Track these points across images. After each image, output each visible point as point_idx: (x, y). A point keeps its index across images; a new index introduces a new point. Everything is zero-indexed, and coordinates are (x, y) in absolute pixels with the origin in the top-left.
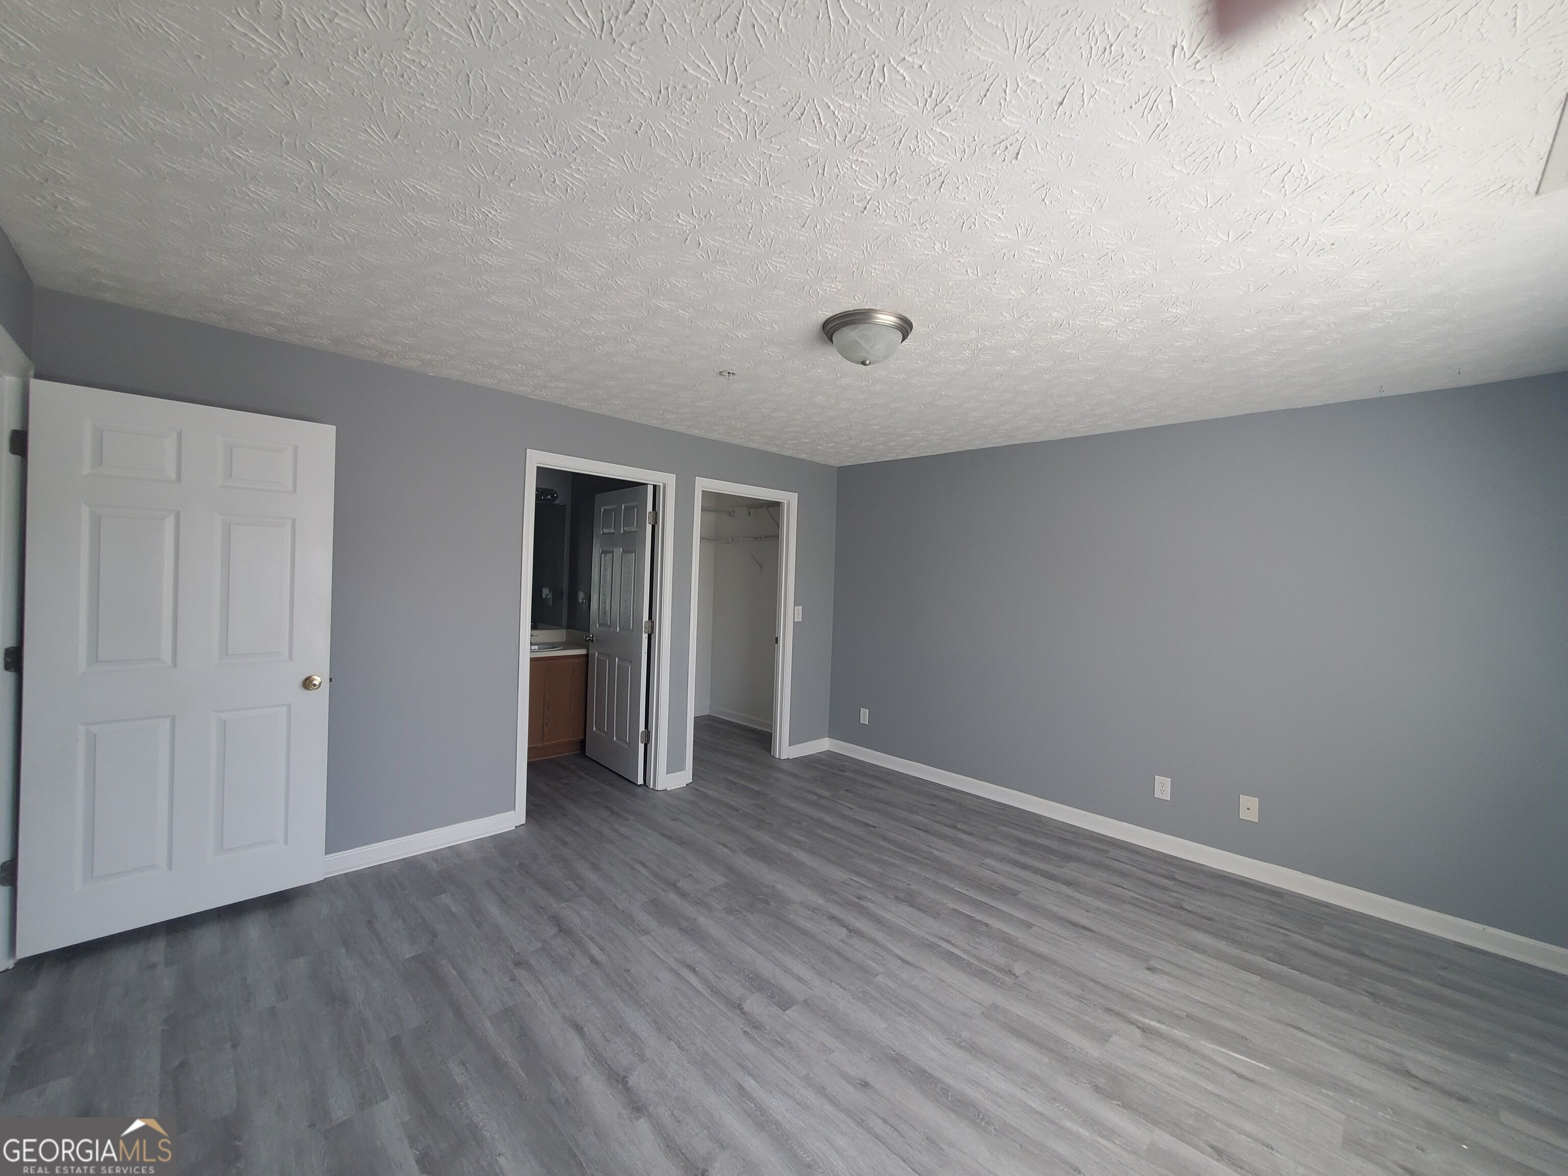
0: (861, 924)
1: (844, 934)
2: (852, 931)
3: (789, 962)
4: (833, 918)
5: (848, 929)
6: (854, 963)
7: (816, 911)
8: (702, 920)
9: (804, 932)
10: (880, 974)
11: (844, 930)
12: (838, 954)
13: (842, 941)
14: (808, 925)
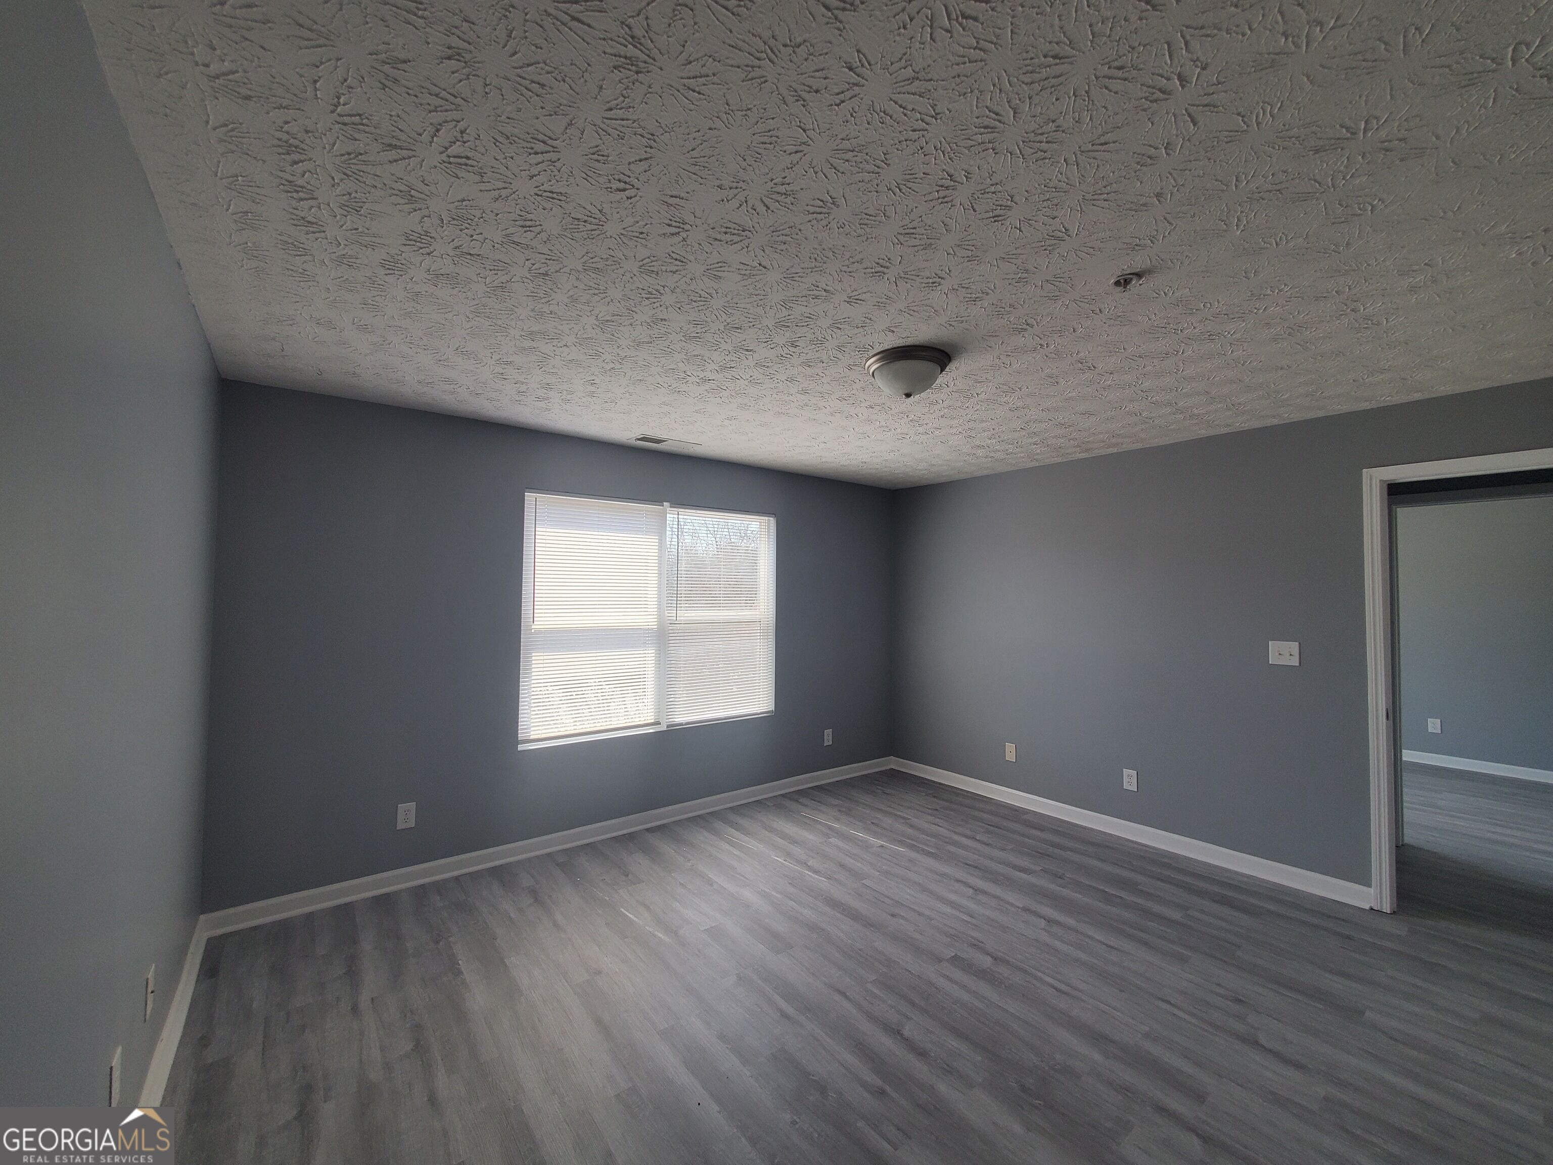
0: (884, 1042)
1: (907, 1027)
2: (895, 1032)
3: (965, 997)
4: (922, 1054)
5: (901, 1035)
6: (896, 994)
7: (946, 1067)
8: (1097, 1056)
9: (956, 1032)
10: (871, 982)
11: (906, 1033)
12: (913, 1004)
13: (909, 1019)
14: (953, 1043)
